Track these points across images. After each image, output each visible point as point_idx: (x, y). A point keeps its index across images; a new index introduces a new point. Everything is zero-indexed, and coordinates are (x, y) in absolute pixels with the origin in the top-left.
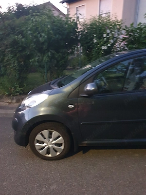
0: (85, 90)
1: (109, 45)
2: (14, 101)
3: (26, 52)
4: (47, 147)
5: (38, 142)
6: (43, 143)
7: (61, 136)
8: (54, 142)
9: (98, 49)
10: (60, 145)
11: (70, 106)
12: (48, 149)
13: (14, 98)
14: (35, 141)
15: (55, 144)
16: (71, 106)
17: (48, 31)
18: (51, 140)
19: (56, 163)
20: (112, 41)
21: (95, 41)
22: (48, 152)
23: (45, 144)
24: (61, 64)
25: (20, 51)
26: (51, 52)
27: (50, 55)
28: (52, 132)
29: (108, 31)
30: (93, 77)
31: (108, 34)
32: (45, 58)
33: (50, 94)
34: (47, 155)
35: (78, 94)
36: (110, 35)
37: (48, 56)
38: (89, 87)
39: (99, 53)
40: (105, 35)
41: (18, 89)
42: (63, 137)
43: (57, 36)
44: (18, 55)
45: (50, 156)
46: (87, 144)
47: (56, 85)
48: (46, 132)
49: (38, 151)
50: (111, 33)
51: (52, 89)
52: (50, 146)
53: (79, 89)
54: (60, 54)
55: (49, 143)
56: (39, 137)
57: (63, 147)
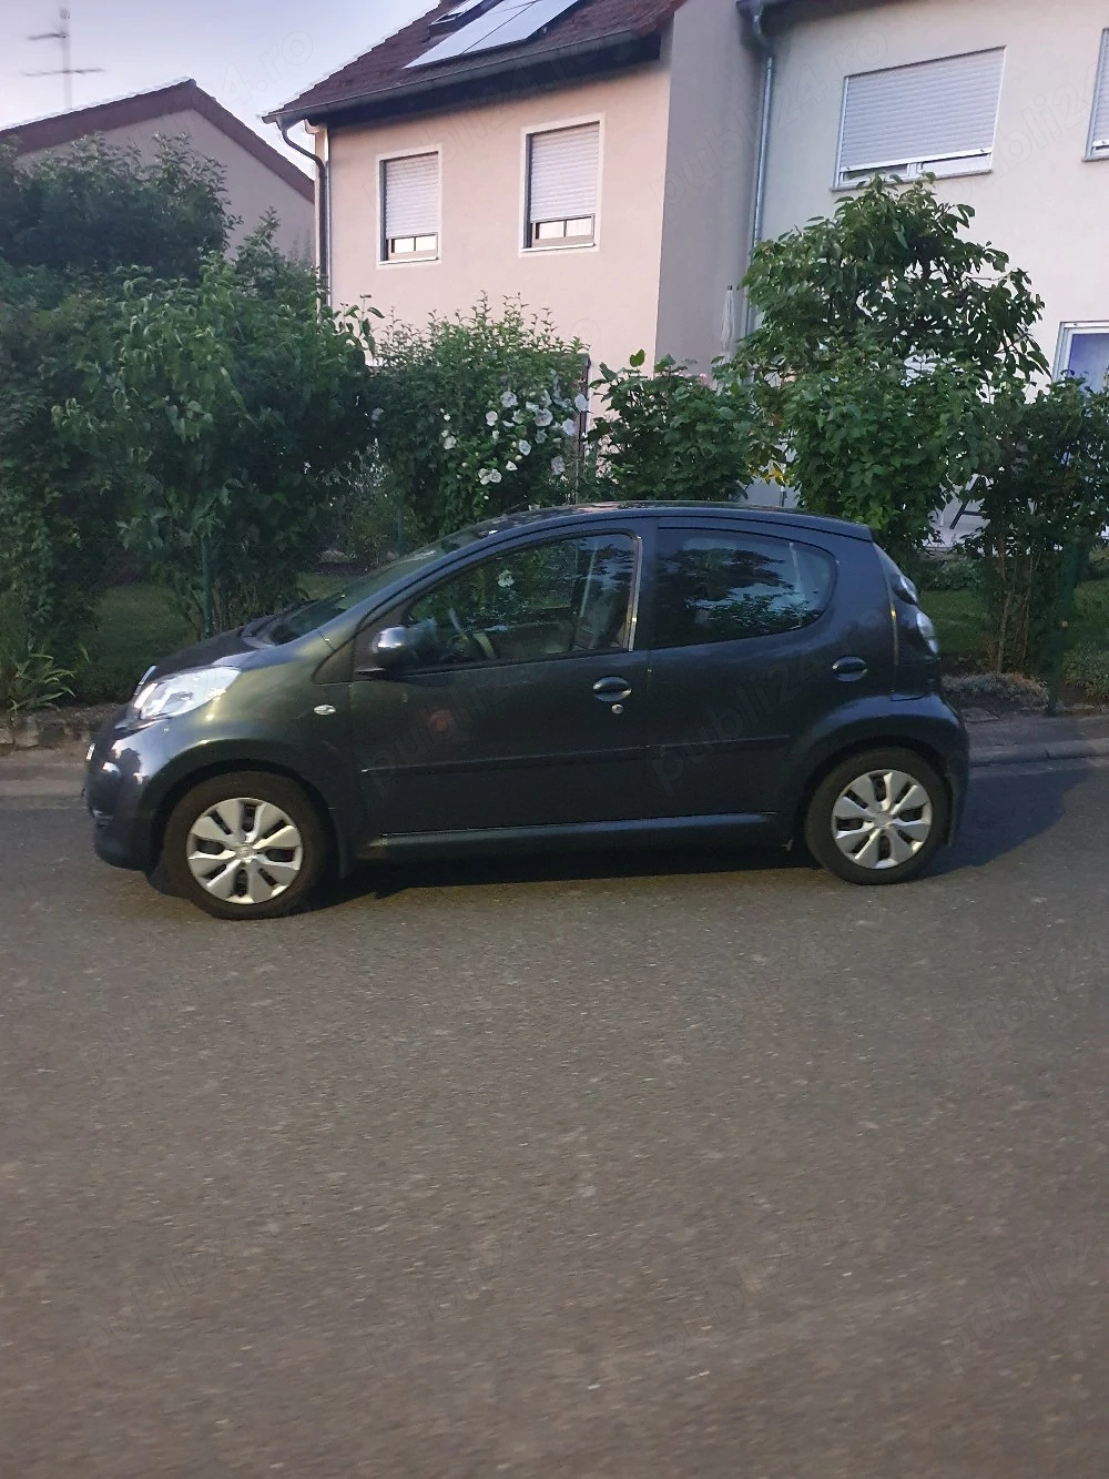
0: (375, 650)
1: (511, 466)
2: (29, 738)
3: (96, 481)
4: (236, 863)
5: (202, 845)
6: (219, 848)
7: (287, 818)
8: (263, 843)
9: (467, 479)
10: (285, 854)
11: (320, 709)
12: (241, 872)
13: (30, 719)
14: (190, 844)
15: (270, 852)
16: (323, 708)
17: (220, 391)
18: (251, 836)
19: (268, 926)
20: (524, 447)
21: (449, 444)
22: (240, 886)
23: (227, 854)
24: (282, 547)
25: (60, 475)
26: (228, 487)
27: (226, 501)
28: (255, 806)
29: (509, 400)
30: (404, 607)
31: (506, 414)
32: (202, 518)
33: (244, 669)
34: (236, 899)
35: (352, 666)
36: (517, 417)
37: (218, 507)
38: (387, 641)
39: (470, 497)
40: (492, 418)
41: (52, 674)
42: (297, 825)
43: (266, 413)
44: (52, 494)
45: (247, 900)
46: (387, 848)
47: (266, 638)
48: (230, 809)
49: (202, 881)
50: (521, 406)
51: (252, 649)
52: (248, 860)
53: (353, 647)
54: (279, 496)
55: (244, 851)
56: (204, 827)
57: (296, 865)
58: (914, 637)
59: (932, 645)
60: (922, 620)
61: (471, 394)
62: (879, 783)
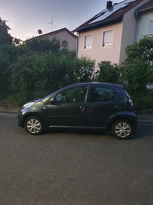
1: (82, 77)
4: (33, 127)
5: (29, 125)
6: (31, 125)
10: (39, 127)
11: (44, 108)
12: (33, 129)
14: (27, 124)
15: (37, 126)
18: (35, 124)
20: (84, 74)
21: (75, 74)
28: (35, 120)
29: (83, 68)
34: (32, 132)
35: (48, 103)
36: (84, 70)
40: (80, 70)
42: (40, 123)
45: (34, 132)
48: (32, 120)
49: (28, 129)
53: (49, 100)
57: (40, 128)
58: (129, 103)
59: (132, 105)
60: (130, 101)
61: (78, 67)
62: (122, 124)
